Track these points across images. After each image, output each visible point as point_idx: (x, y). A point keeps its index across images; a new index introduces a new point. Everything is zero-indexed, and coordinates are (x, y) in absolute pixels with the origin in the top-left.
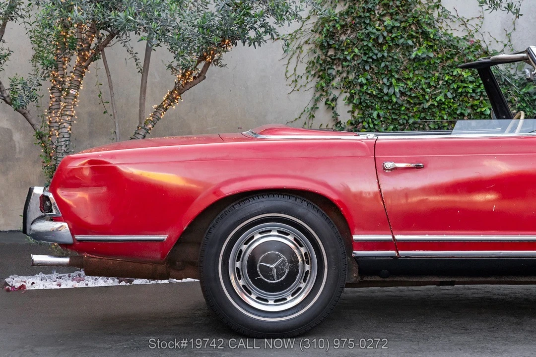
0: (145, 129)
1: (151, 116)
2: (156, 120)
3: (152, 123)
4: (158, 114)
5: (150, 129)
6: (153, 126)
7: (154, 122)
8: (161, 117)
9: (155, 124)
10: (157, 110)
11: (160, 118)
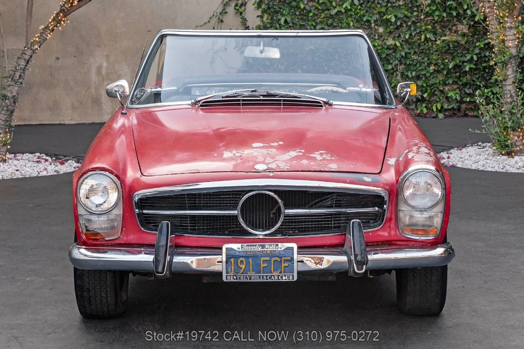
0: (32, 49)
1: (38, 37)
2: (42, 41)
3: (39, 44)
4: (44, 35)
5: (37, 49)
6: (40, 47)
7: (40, 43)
8: (48, 38)
9: (41, 45)
10: (44, 32)
11: (46, 39)
